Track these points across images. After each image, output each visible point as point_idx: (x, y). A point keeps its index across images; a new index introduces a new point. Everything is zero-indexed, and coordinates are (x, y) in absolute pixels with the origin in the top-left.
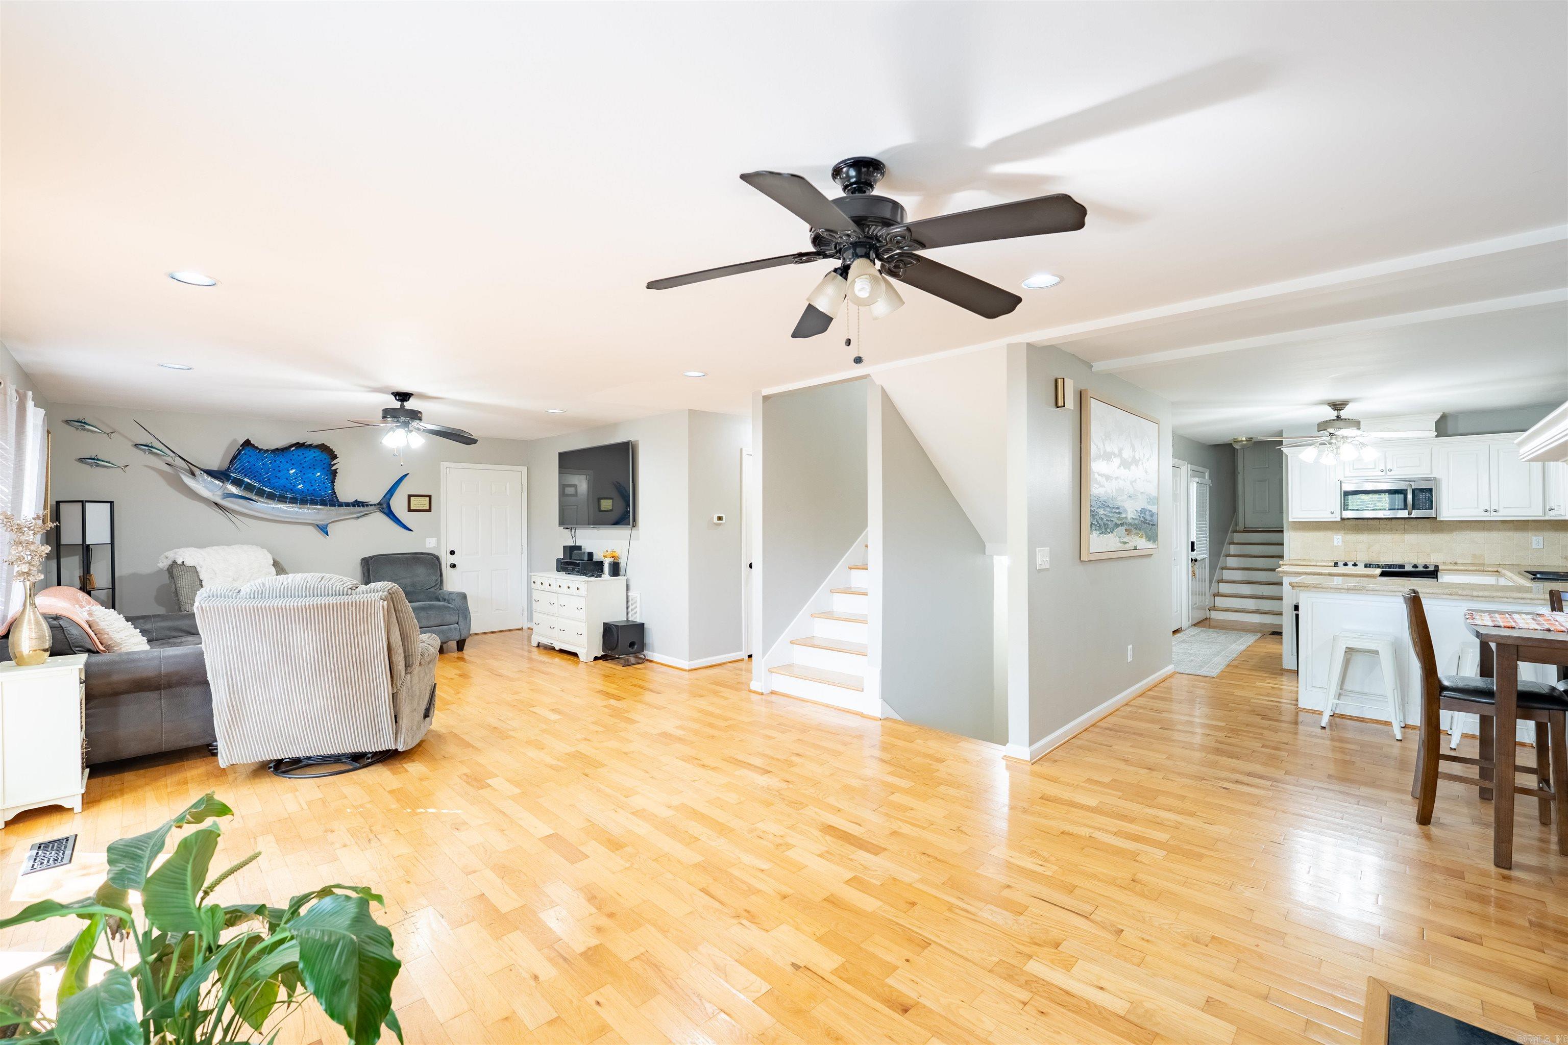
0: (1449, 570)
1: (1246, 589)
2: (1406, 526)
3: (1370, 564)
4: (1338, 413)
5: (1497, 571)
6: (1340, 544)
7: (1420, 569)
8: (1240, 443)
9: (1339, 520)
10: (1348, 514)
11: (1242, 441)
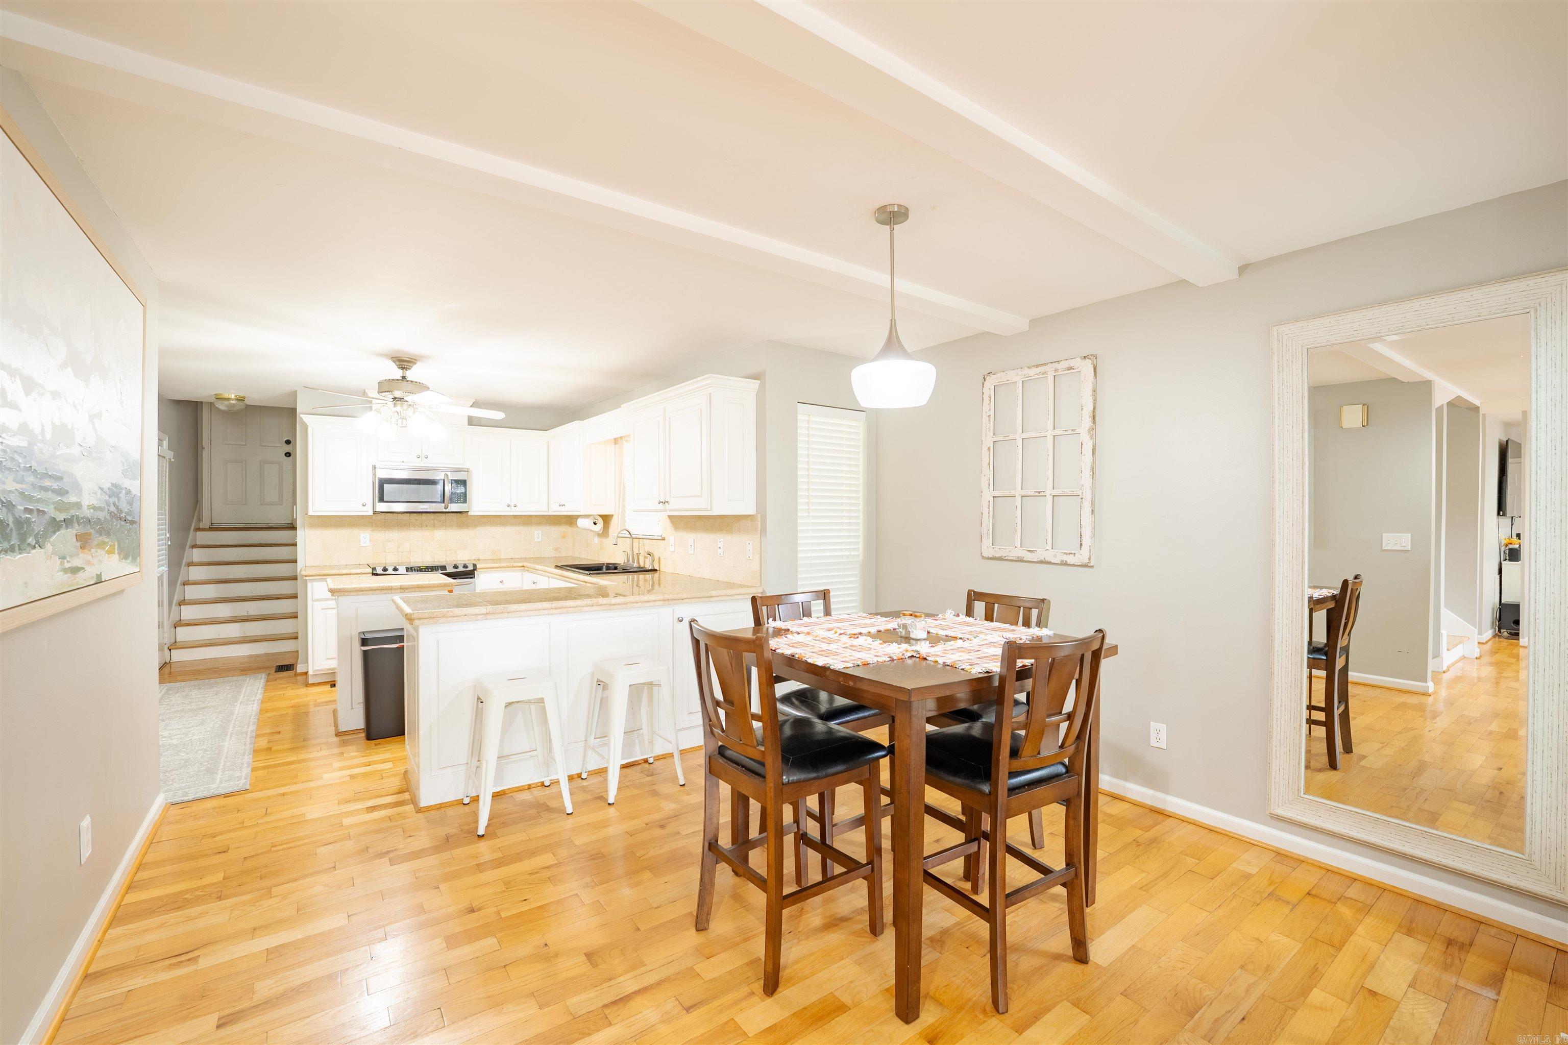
0: (485, 568)
1: (224, 610)
2: (436, 522)
3: (411, 568)
4: (403, 373)
5: (523, 566)
6: (368, 544)
7: (461, 569)
8: (226, 403)
9: (371, 513)
10: (382, 507)
11: (229, 399)
